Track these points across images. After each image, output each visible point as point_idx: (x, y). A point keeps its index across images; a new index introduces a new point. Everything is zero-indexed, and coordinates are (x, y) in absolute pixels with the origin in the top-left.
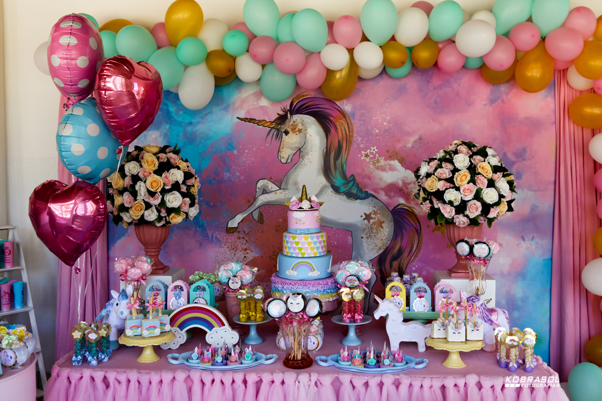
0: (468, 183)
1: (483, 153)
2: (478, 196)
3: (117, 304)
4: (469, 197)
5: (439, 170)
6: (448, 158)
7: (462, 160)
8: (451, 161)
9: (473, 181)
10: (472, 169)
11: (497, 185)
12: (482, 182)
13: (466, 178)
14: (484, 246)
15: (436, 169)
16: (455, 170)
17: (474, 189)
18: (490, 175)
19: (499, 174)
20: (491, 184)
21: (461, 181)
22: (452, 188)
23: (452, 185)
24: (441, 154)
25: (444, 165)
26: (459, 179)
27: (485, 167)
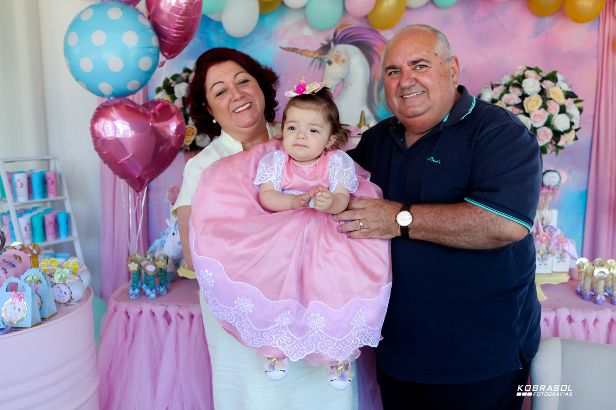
0: (540, 109)
1: (553, 78)
2: (548, 124)
3: (174, 234)
4: (539, 123)
5: (506, 96)
6: (518, 82)
7: (531, 85)
8: (519, 86)
9: (545, 106)
10: (542, 92)
11: (568, 110)
12: (554, 108)
13: (536, 104)
14: (555, 174)
15: (502, 95)
16: (524, 96)
17: (545, 115)
18: (562, 100)
19: (571, 100)
20: (563, 110)
21: (533, 106)
22: (522, 114)
23: (522, 111)
24: (507, 79)
25: (511, 89)
26: (530, 105)
27: (556, 92)
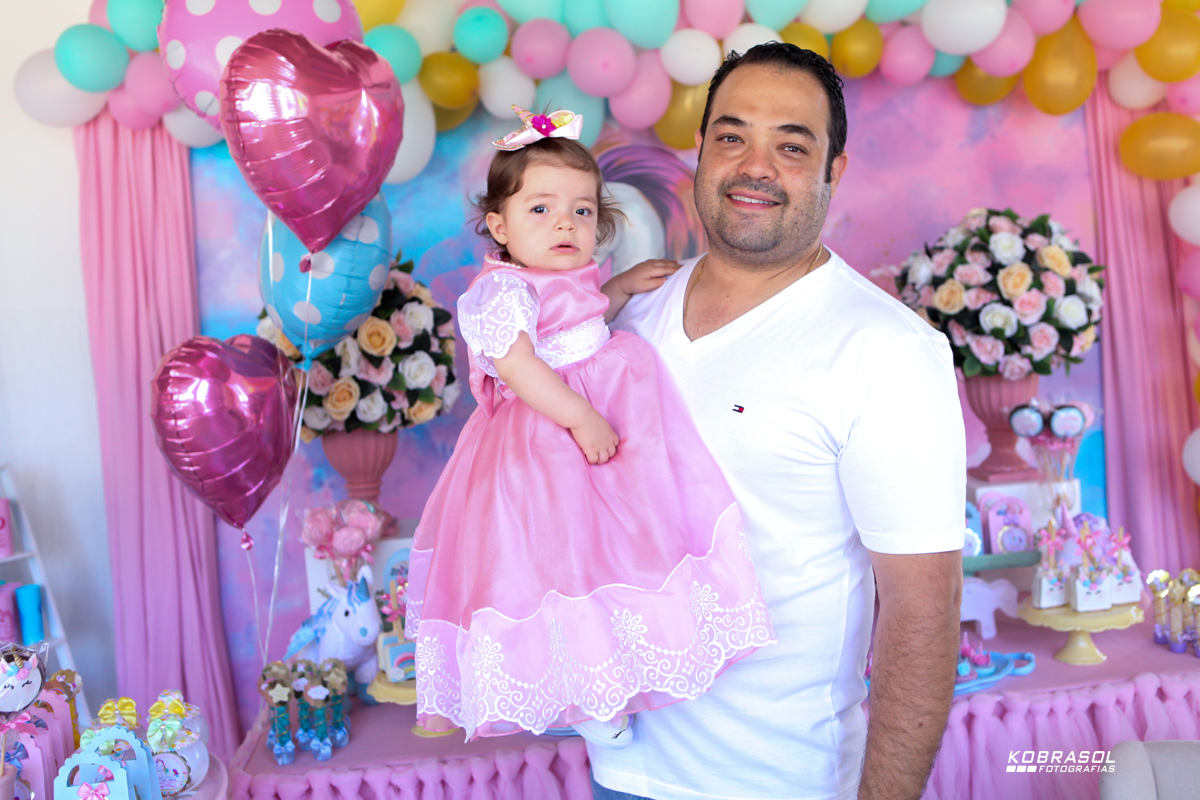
0: (1029, 289)
1: (1041, 227)
2: (1048, 317)
3: (347, 613)
4: (1031, 318)
5: (960, 269)
6: (981, 241)
7: (1007, 245)
8: (983, 247)
9: (1038, 285)
10: (1030, 258)
11: (1080, 288)
12: (1055, 285)
13: (1022, 280)
14: (1073, 413)
15: (952, 268)
16: (995, 268)
17: (1040, 302)
18: (1067, 270)
19: (1082, 269)
20: (1071, 288)
21: (1016, 286)
22: (997, 302)
23: (995, 297)
24: (955, 237)
25: (969, 257)
26: (1010, 283)
27: (1055, 254)
